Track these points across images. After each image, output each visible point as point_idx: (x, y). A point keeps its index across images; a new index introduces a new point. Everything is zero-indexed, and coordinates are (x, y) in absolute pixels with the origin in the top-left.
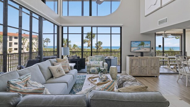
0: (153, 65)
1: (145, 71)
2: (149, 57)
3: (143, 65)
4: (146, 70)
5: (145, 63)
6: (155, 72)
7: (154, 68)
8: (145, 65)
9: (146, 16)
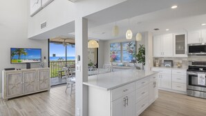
0: (42, 78)
1: (32, 87)
2: (37, 69)
3: (28, 80)
4: (33, 85)
5: (32, 76)
6: (46, 86)
7: (44, 81)
8: (32, 80)
9: (32, 16)
